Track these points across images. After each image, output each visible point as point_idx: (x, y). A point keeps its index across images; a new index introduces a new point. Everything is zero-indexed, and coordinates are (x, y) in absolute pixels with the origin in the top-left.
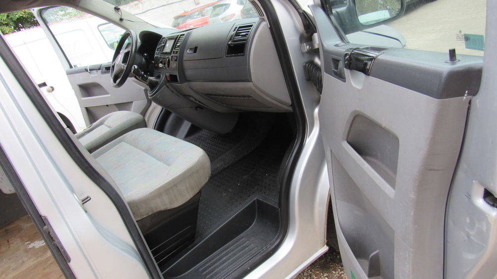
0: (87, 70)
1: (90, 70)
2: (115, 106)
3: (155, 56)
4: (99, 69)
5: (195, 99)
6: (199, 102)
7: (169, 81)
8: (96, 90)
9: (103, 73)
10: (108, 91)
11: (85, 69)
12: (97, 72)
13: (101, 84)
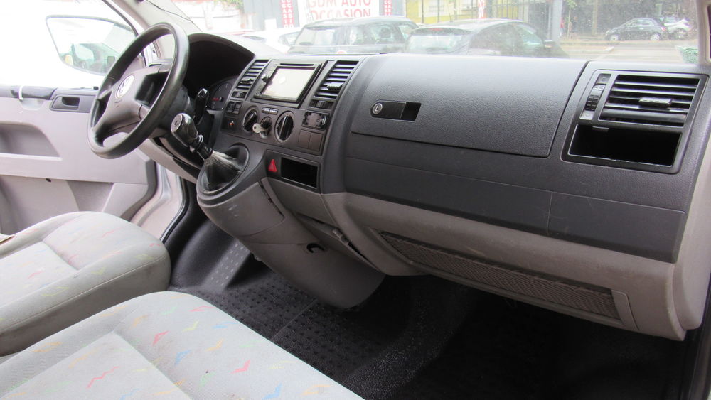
0: (16, 95)
1: (25, 96)
2: (67, 188)
3: (230, 98)
4: (48, 98)
5: (345, 238)
6: (350, 244)
7: (270, 174)
8: (26, 142)
9: (55, 108)
10: (59, 150)
11: (13, 92)
12: (39, 102)
13: (44, 132)
